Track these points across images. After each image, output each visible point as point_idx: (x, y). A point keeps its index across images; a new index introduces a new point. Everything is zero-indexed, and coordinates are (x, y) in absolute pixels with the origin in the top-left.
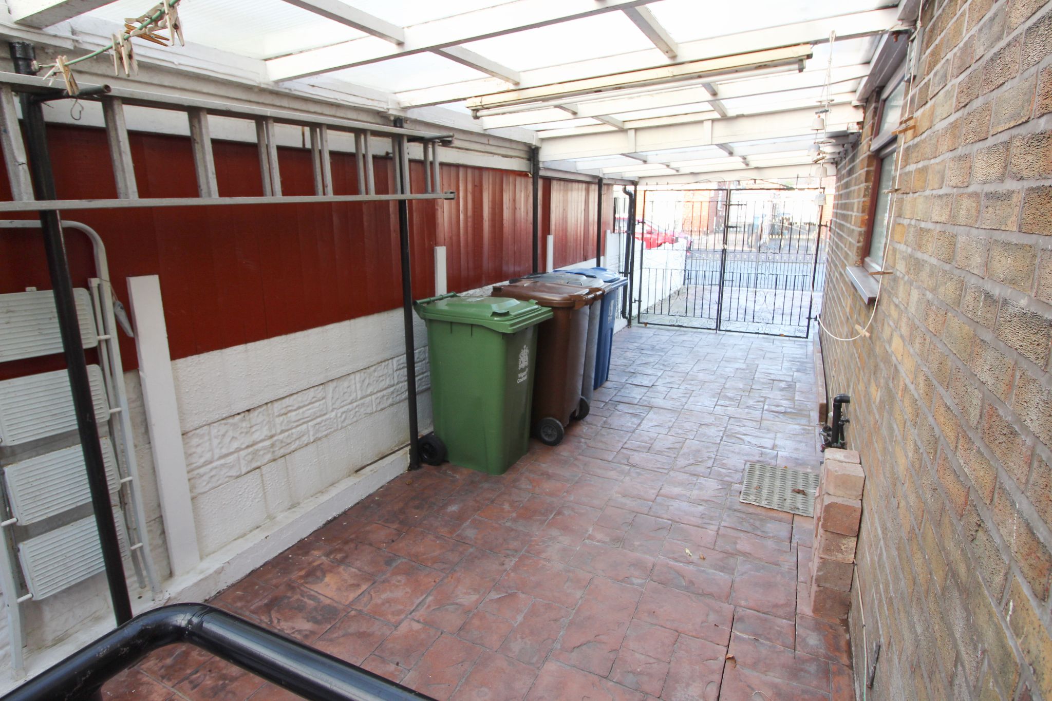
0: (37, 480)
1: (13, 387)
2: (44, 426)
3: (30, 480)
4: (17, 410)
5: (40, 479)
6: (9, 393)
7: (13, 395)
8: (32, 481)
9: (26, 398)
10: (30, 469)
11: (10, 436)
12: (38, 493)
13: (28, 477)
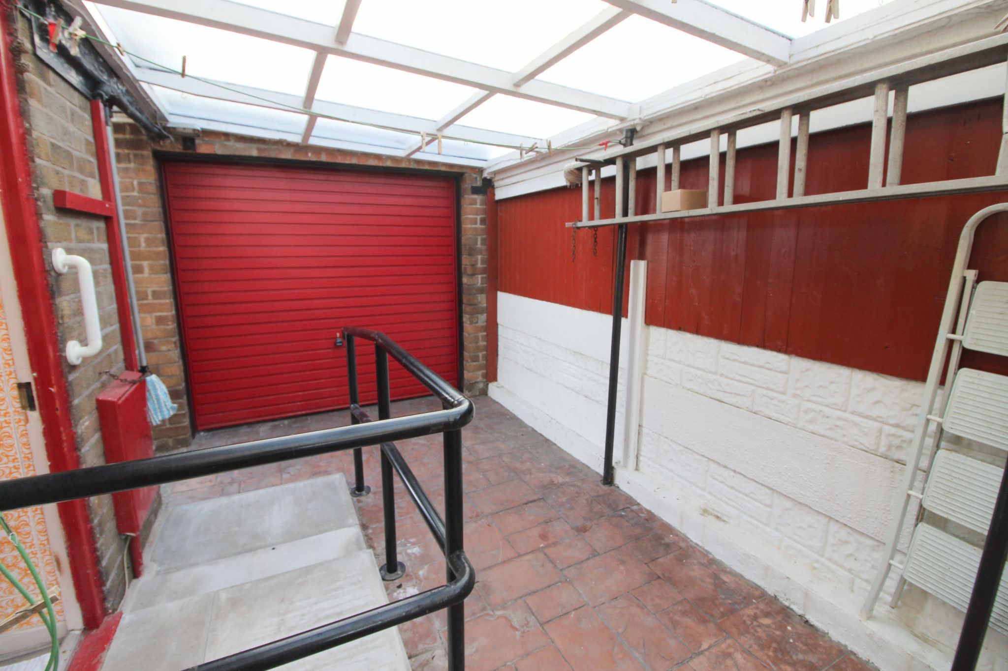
0: (959, 479)
1: (980, 379)
2: (989, 432)
3: (953, 474)
4: (970, 403)
5: (962, 480)
6: (973, 383)
7: (976, 387)
8: (955, 478)
9: (987, 396)
10: (958, 465)
11: (951, 422)
12: (952, 491)
13: (953, 471)
